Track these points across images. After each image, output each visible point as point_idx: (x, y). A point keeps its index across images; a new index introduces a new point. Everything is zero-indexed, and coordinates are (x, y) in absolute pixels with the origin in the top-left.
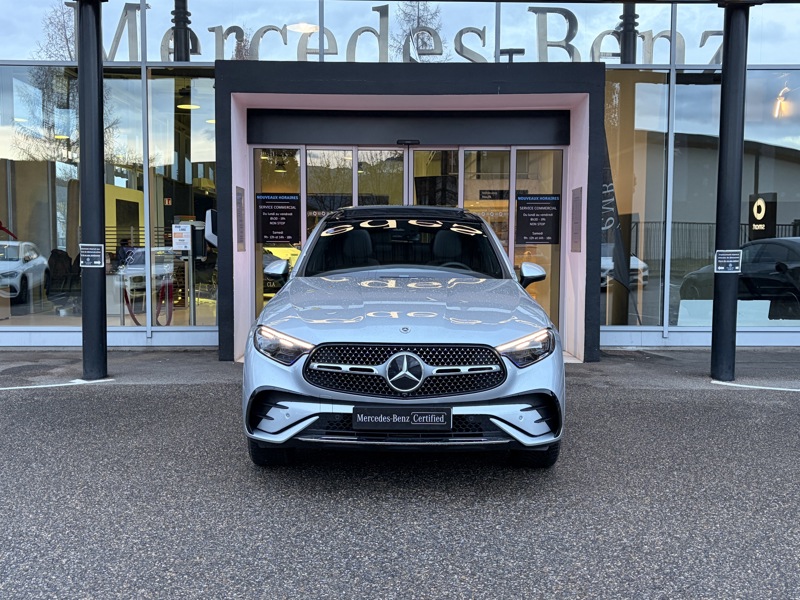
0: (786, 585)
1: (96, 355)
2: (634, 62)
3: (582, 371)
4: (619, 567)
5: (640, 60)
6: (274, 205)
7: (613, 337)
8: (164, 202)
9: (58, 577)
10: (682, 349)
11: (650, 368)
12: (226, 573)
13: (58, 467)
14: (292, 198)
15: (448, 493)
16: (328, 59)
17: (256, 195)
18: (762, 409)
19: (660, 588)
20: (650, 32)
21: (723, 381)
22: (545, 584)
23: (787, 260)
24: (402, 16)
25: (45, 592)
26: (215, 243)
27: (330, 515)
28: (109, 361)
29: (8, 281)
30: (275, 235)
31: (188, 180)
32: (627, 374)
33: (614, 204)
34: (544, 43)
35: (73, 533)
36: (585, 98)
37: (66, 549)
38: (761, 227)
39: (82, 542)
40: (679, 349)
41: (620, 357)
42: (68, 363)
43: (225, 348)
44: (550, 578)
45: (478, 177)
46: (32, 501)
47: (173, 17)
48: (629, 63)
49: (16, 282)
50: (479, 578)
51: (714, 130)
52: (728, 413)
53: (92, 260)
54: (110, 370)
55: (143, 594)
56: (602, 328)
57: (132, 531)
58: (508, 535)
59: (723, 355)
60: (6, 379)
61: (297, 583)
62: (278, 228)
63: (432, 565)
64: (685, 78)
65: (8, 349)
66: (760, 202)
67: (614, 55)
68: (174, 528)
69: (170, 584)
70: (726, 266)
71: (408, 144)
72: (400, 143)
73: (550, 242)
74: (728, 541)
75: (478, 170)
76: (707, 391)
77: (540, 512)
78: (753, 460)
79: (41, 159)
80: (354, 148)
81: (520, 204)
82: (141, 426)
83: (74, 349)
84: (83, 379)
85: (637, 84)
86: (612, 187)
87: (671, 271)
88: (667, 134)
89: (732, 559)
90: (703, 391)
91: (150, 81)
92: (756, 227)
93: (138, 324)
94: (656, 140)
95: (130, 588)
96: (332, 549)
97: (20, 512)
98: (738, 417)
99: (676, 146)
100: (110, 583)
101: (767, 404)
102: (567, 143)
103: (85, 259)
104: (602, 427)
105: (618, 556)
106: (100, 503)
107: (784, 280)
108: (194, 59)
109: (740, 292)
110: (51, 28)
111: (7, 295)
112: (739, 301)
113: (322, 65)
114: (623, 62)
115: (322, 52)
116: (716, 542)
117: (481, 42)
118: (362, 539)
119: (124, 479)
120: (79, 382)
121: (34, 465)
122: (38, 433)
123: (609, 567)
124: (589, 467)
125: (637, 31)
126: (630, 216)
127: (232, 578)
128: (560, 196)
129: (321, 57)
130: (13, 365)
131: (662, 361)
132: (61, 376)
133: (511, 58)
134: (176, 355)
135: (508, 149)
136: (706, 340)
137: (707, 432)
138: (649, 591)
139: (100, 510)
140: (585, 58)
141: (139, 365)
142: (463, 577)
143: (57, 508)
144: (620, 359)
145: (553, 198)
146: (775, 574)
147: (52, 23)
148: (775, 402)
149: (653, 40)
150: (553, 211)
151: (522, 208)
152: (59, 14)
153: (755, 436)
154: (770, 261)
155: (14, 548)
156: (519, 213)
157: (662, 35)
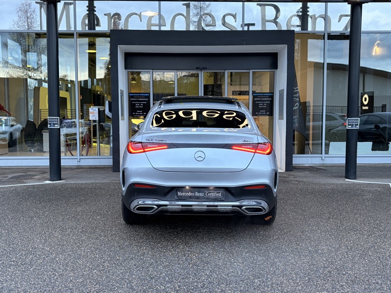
0: (383, 266)
1: (56, 169)
2: (307, 30)
3: (285, 175)
4: (308, 259)
5: (310, 29)
6: (137, 98)
7: (299, 160)
9: (56, 266)
10: (331, 165)
11: (316, 174)
12: (132, 263)
13: (46, 219)
14: (146, 95)
15: (228, 229)
16: (163, 28)
17: (129, 93)
18: (370, 192)
19: (327, 268)
20: (315, 15)
21: (351, 179)
22: (276, 267)
23: (380, 124)
25: (51, 272)
26: (111, 116)
27: (175, 239)
28: (62, 173)
29: (3, 136)
30: (138, 113)
32: (306, 177)
33: (299, 97)
34: (264, 21)
35: (59, 247)
36: (285, 47)
37: (57, 254)
38: (367, 108)
39: (64, 251)
40: (329, 165)
41: (302, 169)
42: (41, 174)
43: (116, 166)
44: (278, 264)
45: (231, 85)
46: (37, 234)
47: (87, 9)
48: (305, 30)
49: (7, 136)
50: (246, 264)
51: (346, 62)
52: (354, 194)
53: (54, 124)
54: (62, 177)
55: (95, 272)
56: (294, 155)
57: (86, 246)
58: (257, 247)
59: (351, 168)
60: (13, 181)
61: (164, 267)
62: (139, 109)
63: (224, 259)
64: (332, 37)
65: (11, 168)
66: (366, 96)
67: (298, 26)
68: (105, 245)
69: (107, 268)
70: (352, 125)
71: (201, 69)
72: (197, 69)
73: (269, 115)
74: (356, 248)
75: (231, 81)
76: (344, 184)
77: (270, 237)
78: (366, 214)
80: (176, 71)
81: (254, 97)
82: (81, 201)
83: (43, 167)
84: (50, 180)
85: (309, 40)
86: (297, 89)
88: (323, 64)
89: (359, 255)
90: (342, 184)
91: (78, 39)
92: (364, 108)
93: (73, 155)
94: (318, 66)
95: (89, 270)
96: (178, 253)
97: (33, 239)
98: (358, 195)
99: (327, 69)
100: (80, 268)
101: (372, 189)
102: (276, 68)
103: (50, 124)
104: (296, 200)
105: (307, 255)
106: (69, 235)
107: (378, 133)
108: (97, 29)
109: (358, 139)
110: (20, 12)
112: (358, 142)
113: (160, 32)
114: (302, 30)
115: (160, 25)
116: (351, 249)
117: (234, 20)
118: (191, 249)
119: (78, 224)
120: (48, 182)
121: (35, 219)
122: (34, 205)
123: (303, 259)
124: (291, 217)
125: (308, 15)
126: (306, 102)
127: (135, 265)
128: (273, 93)
129: (160, 28)
130: (15, 175)
131: (322, 171)
132: (39, 180)
133: (248, 28)
134: (92, 169)
135: (248, 71)
136: (343, 161)
137: (345, 202)
138: (322, 269)
139: (69, 237)
140: (284, 28)
141: (75, 174)
142: (239, 264)
143: (49, 237)
144: (302, 170)
145: (269, 94)
146: (378, 262)
147: (20, 10)
148: (375, 189)
149: (316, 19)
150: (269, 101)
151: (255, 99)
152: (24, 5)
153: (367, 204)
154: (372, 123)
155: (33, 254)
156: (254, 102)
157: (321, 16)
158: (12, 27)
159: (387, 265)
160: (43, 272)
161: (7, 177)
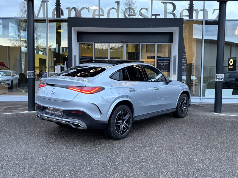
0: (233, 174)
1: (32, 104)
2: (193, 18)
4: (183, 168)
5: (194, 17)
8: (54, 59)
9: (18, 169)
10: (206, 103)
11: (196, 109)
12: (67, 168)
13: (19, 137)
14: (90, 58)
16: (101, 17)
17: (80, 57)
18: (229, 121)
19: (195, 174)
21: (218, 113)
22: (161, 173)
24: (125, 4)
25: (14, 173)
27: (99, 152)
29: (7, 82)
31: (61, 53)
32: (189, 111)
33: (186, 60)
34: (166, 12)
35: (23, 156)
36: (177, 29)
37: (21, 161)
38: (232, 67)
39: (25, 159)
40: (205, 103)
42: (24, 106)
44: (163, 171)
45: (147, 52)
46: (11, 146)
47: (56, 4)
48: (191, 18)
49: (10, 82)
50: (141, 171)
51: (215, 38)
52: (219, 123)
53: (31, 76)
55: (42, 174)
57: (40, 156)
58: (151, 158)
59: (218, 105)
60: (6, 111)
61: (88, 171)
63: (128, 167)
64: (208, 23)
66: (231, 60)
67: (187, 16)
68: (52, 155)
69: (51, 171)
70: (219, 79)
71: (125, 42)
72: (122, 42)
73: (167, 72)
74: (216, 160)
75: (147, 50)
77: (161, 151)
78: (225, 137)
79: (18, 46)
80: (109, 43)
81: (158, 60)
82: (44, 125)
84: (28, 111)
85: (194, 25)
86: (185, 55)
87: (203, 80)
88: (202, 39)
89: (217, 166)
90: (212, 116)
91: (48, 23)
92: (230, 67)
94: (199, 41)
95: (39, 172)
96: (99, 161)
97: (8, 150)
98: (221, 124)
99: (205, 43)
100: (33, 171)
101: (231, 120)
102: (172, 42)
103: (29, 76)
104: (181, 126)
105: (183, 165)
106: (31, 147)
107: (237, 83)
108: (62, 17)
109: (223, 87)
110: (21, 7)
111: (7, 86)
112: (223, 90)
113: (99, 19)
114: (189, 18)
115: (99, 15)
116: (213, 161)
117: (147, 12)
118: (108, 159)
119: (38, 140)
120: (27, 112)
121: (12, 136)
122: (14, 127)
123: (180, 168)
124: (176, 138)
125: (194, 9)
126: (191, 64)
127: (69, 170)
128: (170, 58)
129: (99, 16)
130: (7, 107)
131: (200, 107)
132: (22, 110)
133: (156, 17)
135: (154, 44)
136: (213, 101)
137: (212, 128)
139: (31, 149)
140: (178, 17)
142: (137, 170)
143: (18, 149)
145: (168, 58)
146: (230, 170)
147: (21, 6)
148: (233, 119)
149: (198, 11)
150: (168, 62)
151: (158, 61)
152: (23, 3)
153: (226, 130)
154: (233, 77)
155: (5, 160)
156: (158, 63)
157: (201, 10)
158: (16, 16)
159: (236, 173)
160: (8, 174)
161: (2, 108)
